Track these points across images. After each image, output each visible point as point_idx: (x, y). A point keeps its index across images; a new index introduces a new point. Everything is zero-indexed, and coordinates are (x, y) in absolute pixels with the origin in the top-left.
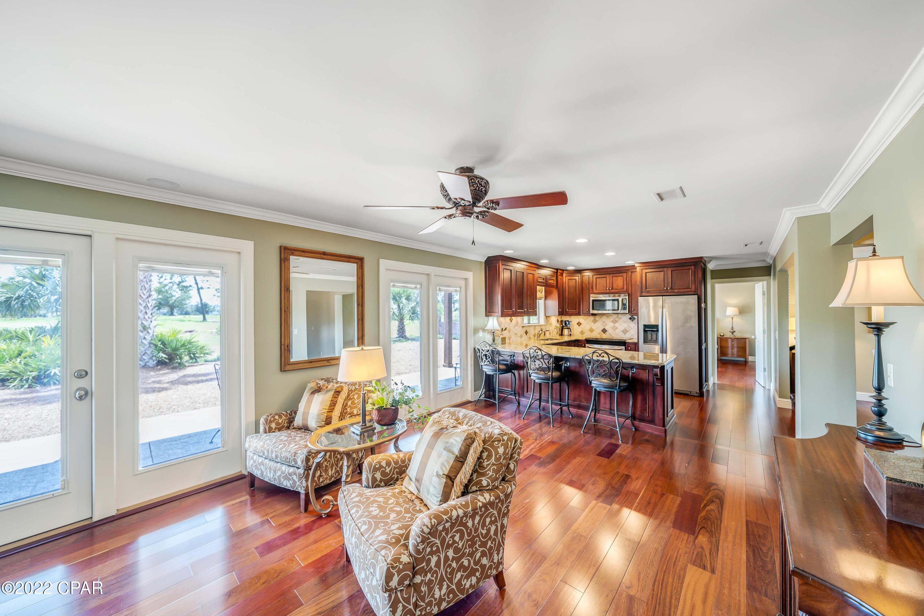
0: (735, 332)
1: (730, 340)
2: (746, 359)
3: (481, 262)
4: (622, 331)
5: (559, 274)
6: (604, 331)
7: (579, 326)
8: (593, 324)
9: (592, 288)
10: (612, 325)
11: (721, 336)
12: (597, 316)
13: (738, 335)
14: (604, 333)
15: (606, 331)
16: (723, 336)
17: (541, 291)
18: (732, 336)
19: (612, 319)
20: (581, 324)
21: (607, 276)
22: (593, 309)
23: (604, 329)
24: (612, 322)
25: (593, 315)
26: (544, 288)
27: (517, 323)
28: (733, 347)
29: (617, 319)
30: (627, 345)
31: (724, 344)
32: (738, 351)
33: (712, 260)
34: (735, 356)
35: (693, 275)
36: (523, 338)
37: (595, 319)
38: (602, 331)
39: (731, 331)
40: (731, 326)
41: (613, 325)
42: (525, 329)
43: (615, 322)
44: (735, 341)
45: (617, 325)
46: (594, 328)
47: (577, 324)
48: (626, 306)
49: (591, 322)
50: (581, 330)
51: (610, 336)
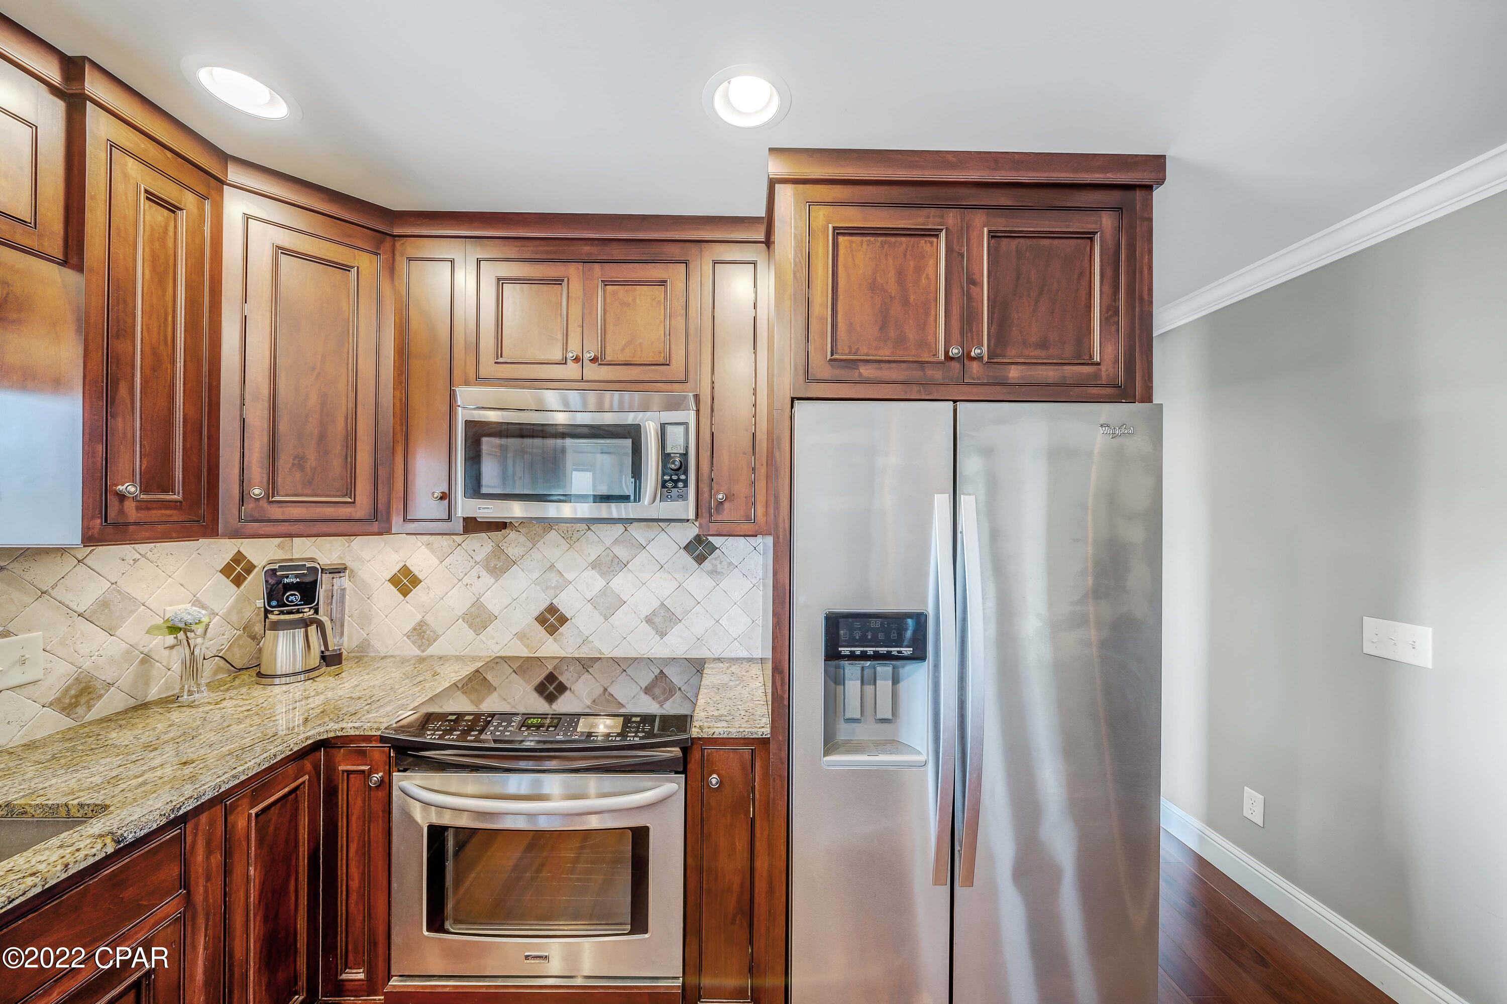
4: (649, 620)
6: (552, 619)
7: (405, 592)
8: (488, 579)
9: (475, 349)
10: (594, 582)
12: (513, 535)
14: (552, 630)
15: (563, 620)
19: (593, 552)
20: (415, 581)
21: (573, 272)
22: (475, 489)
23: (552, 609)
24: (595, 565)
25: (472, 525)
29: (621, 552)
30: (696, 754)
35: (1109, 272)
37: (499, 550)
38: (541, 620)
41: (599, 583)
43: (613, 566)
45: (621, 583)
46: (493, 602)
47: (394, 581)
48: (686, 473)
49: (474, 573)
50: (419, 617)
51: (585, 653)
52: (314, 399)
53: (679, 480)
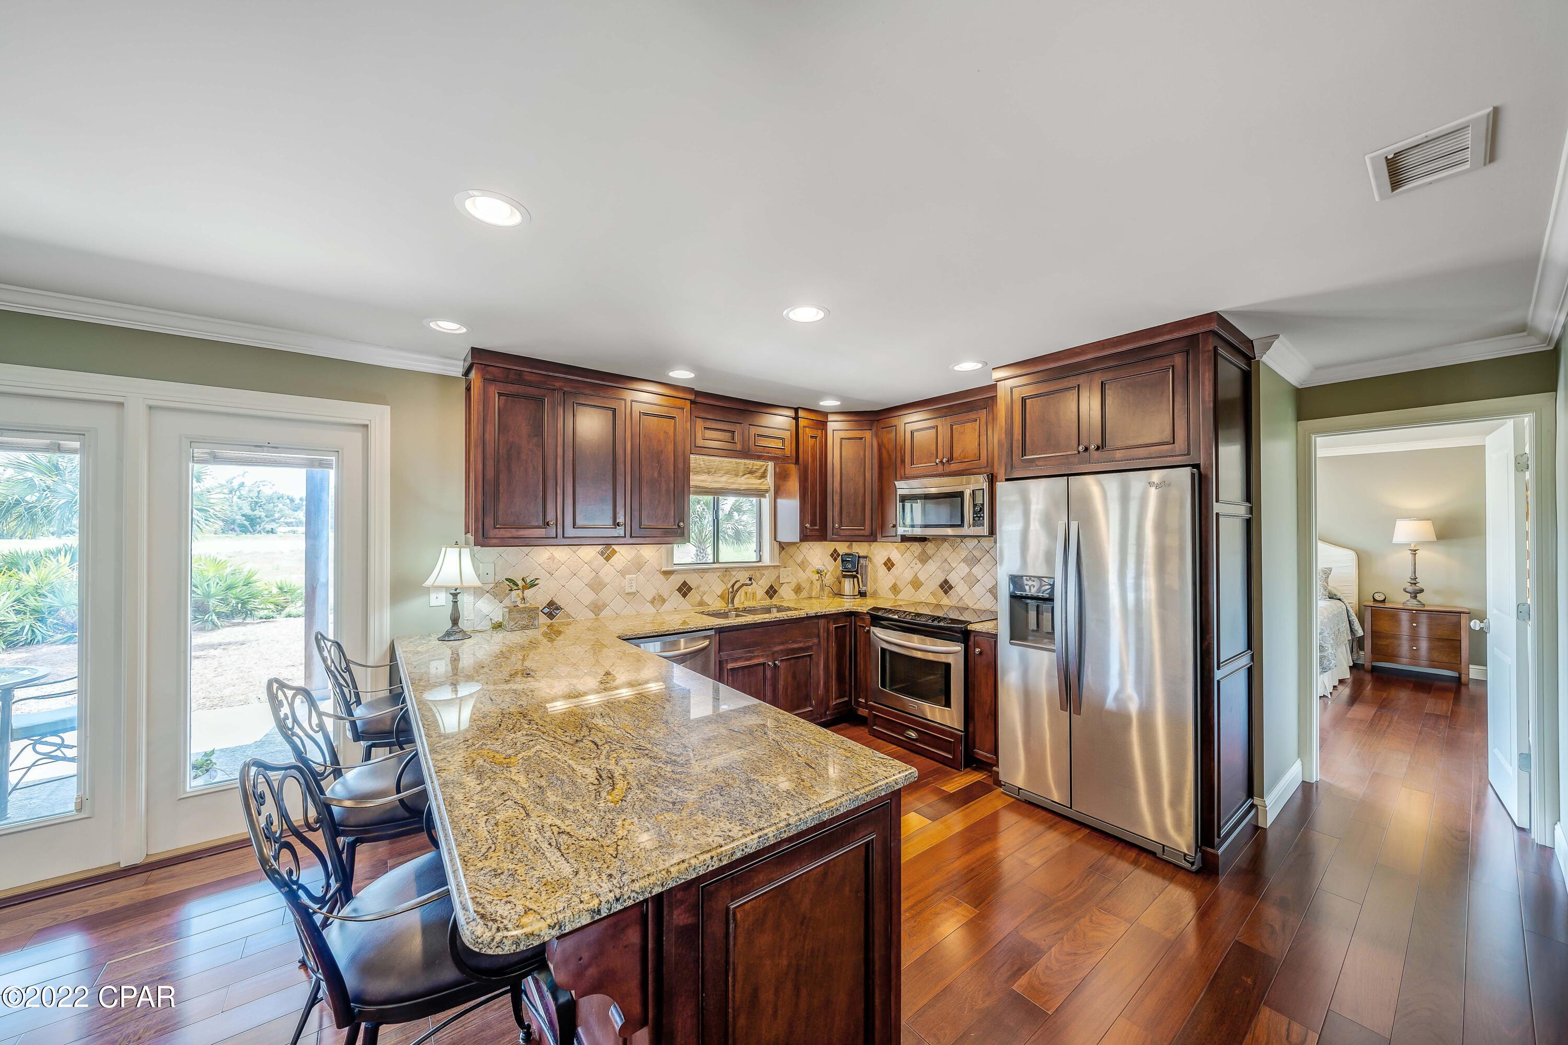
0: (1422, 591)
1: (1405, 617)
2: (1460, 674)
3: (444, 379)
4: (990, 591)
5: (802, 423)
6: (946, 587)
7: (889, 570)
8: (920, 565)
9: (903, 461)
10: (964, 569)
11: (1375, 600)
12: (930, 544)
13: (1431, 600)
14: (946, 592)
15: (951, 587)
16: (1384, 601)
17: (758, 474)
18: (1413, 604)
19: (964, 554)
20: (893, 565)
22: (904, 523)
23: (946, 582)
24: (965, 560)
26: (771, 465)
27: (638, 565)
28: (1414, 638)
29: (977, 554)
30: (972, 638)
31: (1385, 626)
32: (1431, 649)
33: (1277, 336)
34: (1424, 663)
36: (667, 606)
37: (924, 551)
38: (941, 586)
39: (1410, 589)
40: (1409, 574)
41: (967, 570)
42: (677, 580)
43: (973, 561)
44: (1424, 618)
46: (922, 577)
47: (885, 564)
48: (983, 513)
49: (914, 562)
50: (894, 581)
51: (960, 604)
52: (852, 491)
53: (981, 516)
